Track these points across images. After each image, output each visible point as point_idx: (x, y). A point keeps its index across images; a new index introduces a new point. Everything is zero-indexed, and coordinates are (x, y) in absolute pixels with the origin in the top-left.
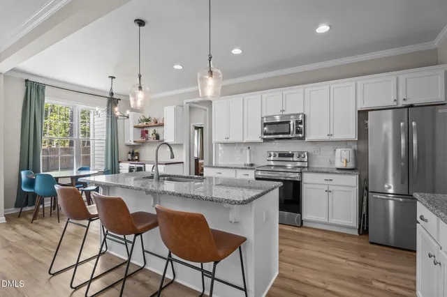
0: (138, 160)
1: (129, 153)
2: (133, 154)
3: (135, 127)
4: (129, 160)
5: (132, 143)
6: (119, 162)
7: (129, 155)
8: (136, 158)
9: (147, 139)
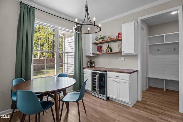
0: (94, 67)
1: (88, 62)
2: (91, 63)
3: (93, 44)
4: (88, 67)
5: (92, 55)
6: (84, 68)
7: (89, 64)
8: (93, 65)
9: (101, 52)
